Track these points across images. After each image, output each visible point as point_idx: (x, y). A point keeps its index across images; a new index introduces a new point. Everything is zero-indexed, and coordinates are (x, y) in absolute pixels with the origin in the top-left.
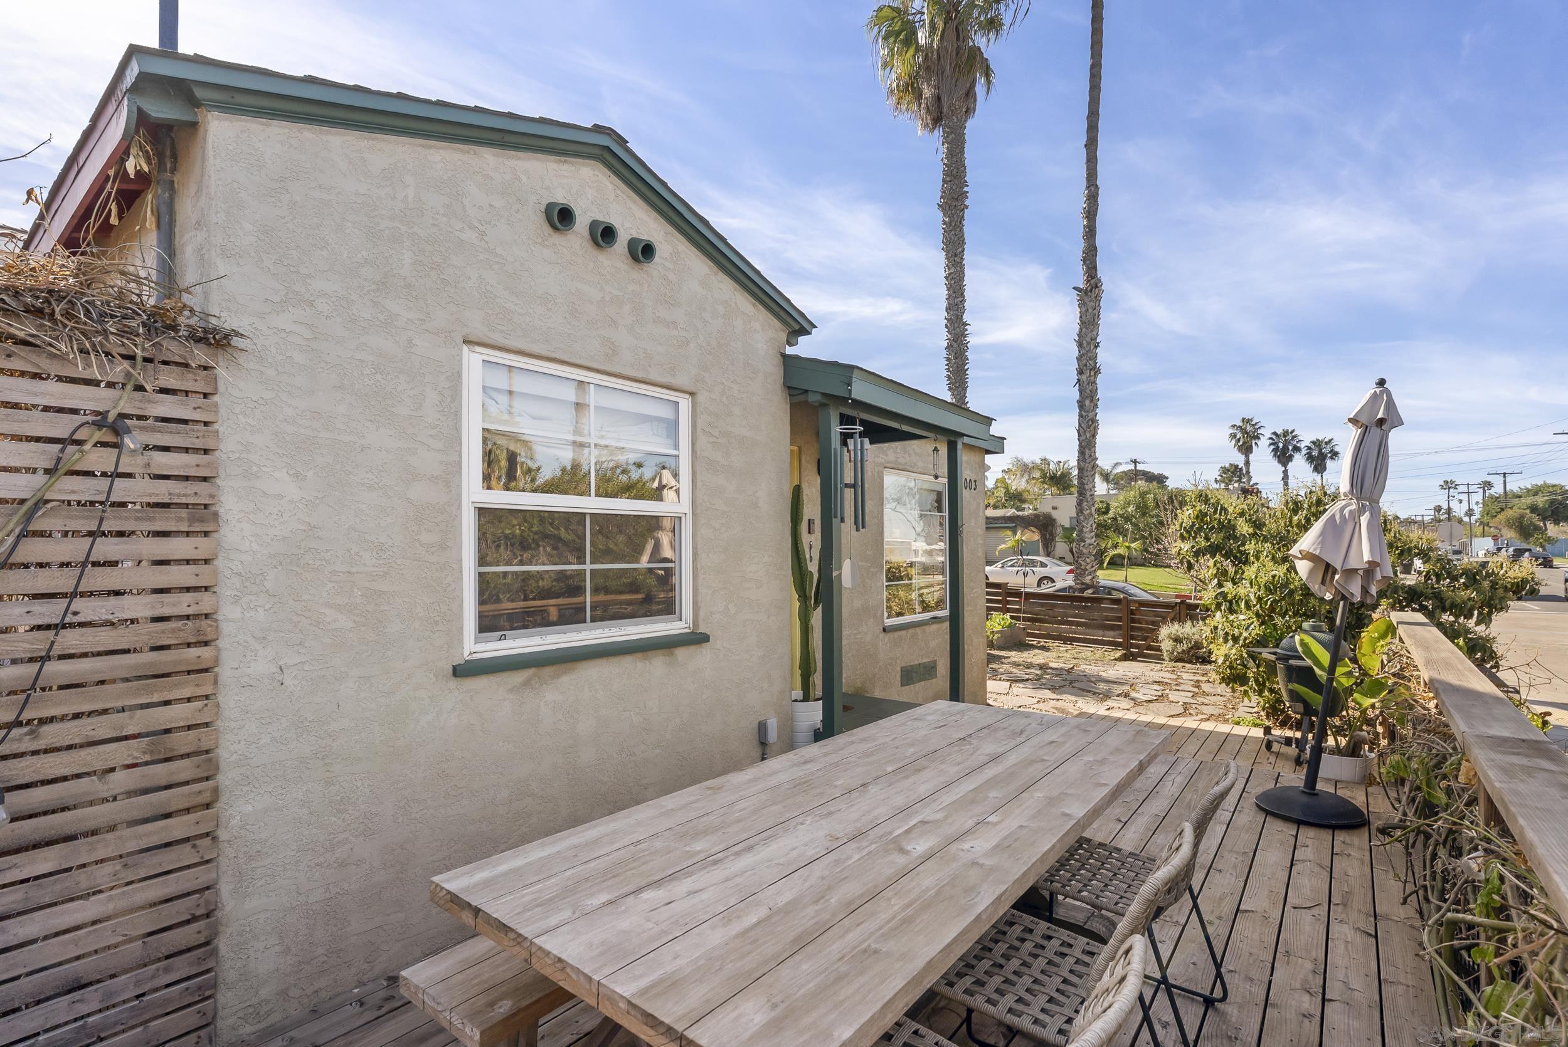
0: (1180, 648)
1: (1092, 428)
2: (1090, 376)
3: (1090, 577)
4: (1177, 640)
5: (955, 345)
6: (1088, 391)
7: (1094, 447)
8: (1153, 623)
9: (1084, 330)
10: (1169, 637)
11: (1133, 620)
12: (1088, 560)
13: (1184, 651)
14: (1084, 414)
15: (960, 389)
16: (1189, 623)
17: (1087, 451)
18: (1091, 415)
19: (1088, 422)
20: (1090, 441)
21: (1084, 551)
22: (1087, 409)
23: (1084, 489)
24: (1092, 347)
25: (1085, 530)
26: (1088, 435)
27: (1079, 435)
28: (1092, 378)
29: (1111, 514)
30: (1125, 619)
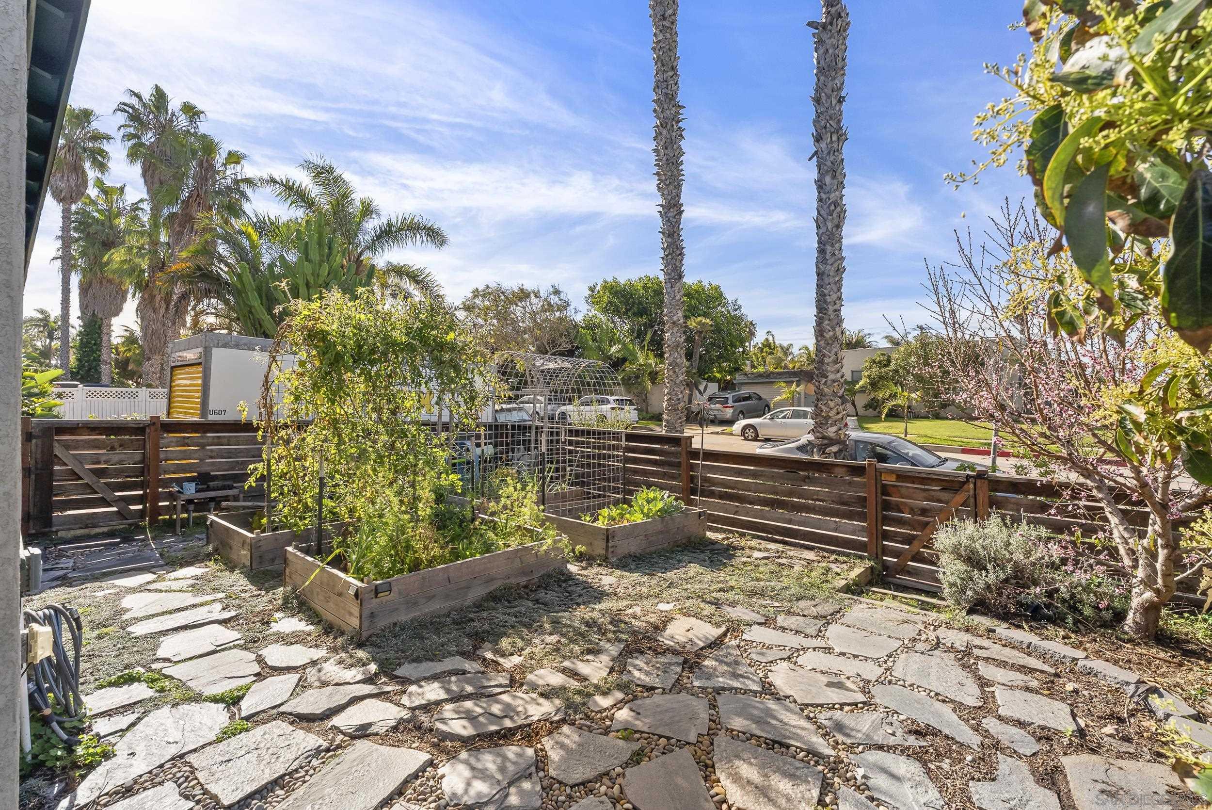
0: (982, 580)
1: (835, 215)
2: (832, 142)
3: (834, 429)
4: (974, 561)
5: (665, 132)
6: (829, 163)
7: (840, 241)
8: (924, 512)
9: (822, 78)
10: (956, 551)
11: (887, 506)
12: (832, 404)
13: (988, 587)
14: (824, 196)
15: (671, 187)
16: (994, 520)
17: (829, 249)
18: (833, 196)
19: (829, 207)
20: (832, 234)
21: (826, 390)
22: (828, 188)
23: (825, 302)
24: (834, 102)
25: (826, 360)
26: (830, 225)
27: (818, 227)
28: (835, 146)
29: (892, 367)
30: (871, 501)
